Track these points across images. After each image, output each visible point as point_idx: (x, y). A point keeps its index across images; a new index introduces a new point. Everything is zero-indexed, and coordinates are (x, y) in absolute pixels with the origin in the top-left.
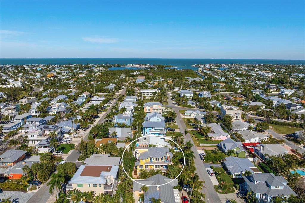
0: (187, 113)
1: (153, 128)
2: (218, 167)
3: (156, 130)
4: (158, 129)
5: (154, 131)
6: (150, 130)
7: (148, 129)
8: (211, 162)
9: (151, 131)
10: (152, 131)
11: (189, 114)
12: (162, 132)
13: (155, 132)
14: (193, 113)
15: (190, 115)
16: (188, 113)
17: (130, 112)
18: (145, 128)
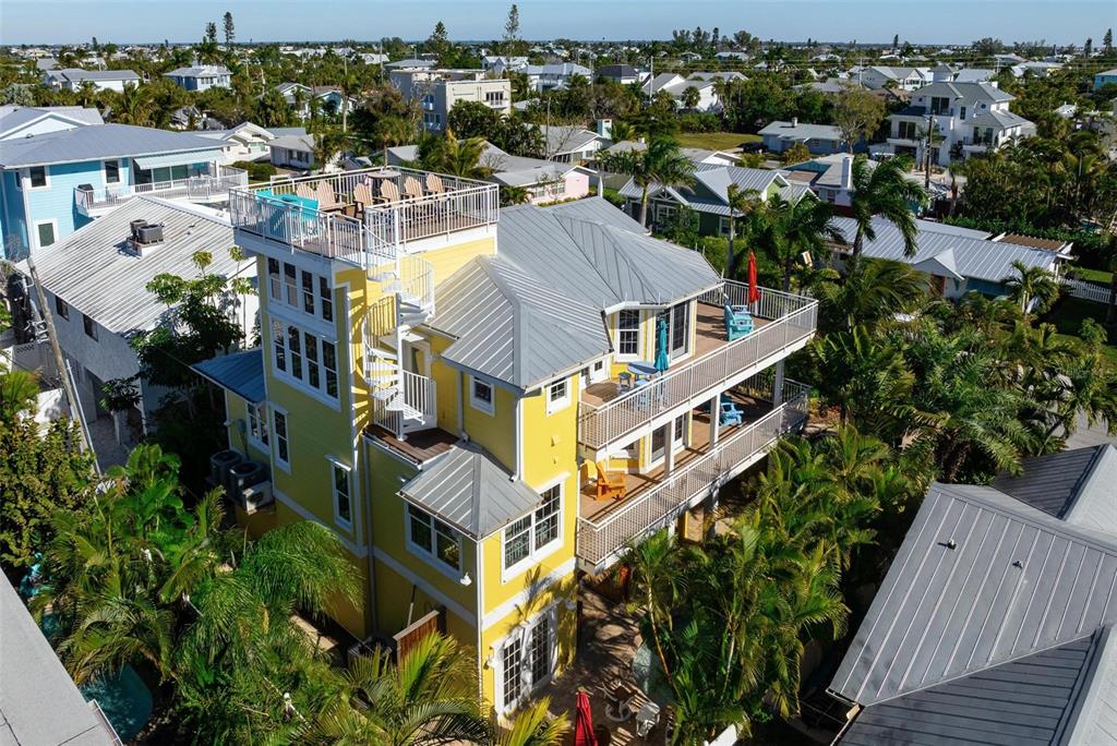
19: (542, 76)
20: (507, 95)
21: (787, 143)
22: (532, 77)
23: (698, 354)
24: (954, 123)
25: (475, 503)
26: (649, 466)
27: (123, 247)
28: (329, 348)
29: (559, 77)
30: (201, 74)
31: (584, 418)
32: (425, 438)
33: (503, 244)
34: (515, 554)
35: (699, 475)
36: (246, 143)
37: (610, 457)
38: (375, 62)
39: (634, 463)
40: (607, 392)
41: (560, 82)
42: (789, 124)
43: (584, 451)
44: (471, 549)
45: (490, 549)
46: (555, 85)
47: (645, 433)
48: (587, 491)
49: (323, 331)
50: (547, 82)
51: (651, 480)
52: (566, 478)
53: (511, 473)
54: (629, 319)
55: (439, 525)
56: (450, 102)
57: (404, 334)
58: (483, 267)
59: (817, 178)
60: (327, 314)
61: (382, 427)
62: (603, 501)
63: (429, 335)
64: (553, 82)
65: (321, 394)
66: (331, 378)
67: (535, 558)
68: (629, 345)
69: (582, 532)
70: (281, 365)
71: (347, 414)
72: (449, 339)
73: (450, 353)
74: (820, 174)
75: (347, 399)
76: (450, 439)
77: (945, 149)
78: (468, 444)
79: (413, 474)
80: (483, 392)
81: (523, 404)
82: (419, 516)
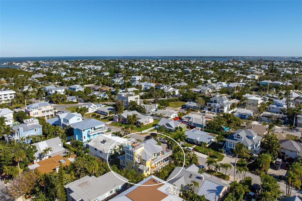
5: (95, 132)
18: (83, 131)
19: (145, 85)
20: (139, 98)
21: (189, 107)
22: (143, 86)
23: (161, 156)
24: (217, 105)
25: (144, 168)
26: (156, 166)
27: (101, 142)
28: (132, 157)
29: (148, 86)
30: (77, 88)
31: (151, 162)
32: (139, 164)
33: (145, 148)
34: (146, 172)
35: (160, 166)
36: (92, 108)
37: (153, 165)
38: (107, 75)
39: (155, 166)
40: (153, 160)
41: (148, 87)
42: (190, 102)
43: (151, 165)
44: (143, 171)
45: (144, 171)
46: (147, 88)
47: (156, 163)
48: (151, 168)
49: (132, 156)
50: (146, 87)
51: (156, 167)
52: (150, 167)
53: (146, 166)
54: (155, 154)
55: (141, 170)
56: (129, 101)
57: (138, 156)
58: (143, 150)
59: (189, 120)
60: (132, 155)
61: (136, 163)
62: (152, 169)
63: (140, 156)
64: (147, 87)
65: (131, 160)
66: (132, 159)
67: (147, 172)
68: (155, 156)
69: (151, 171)
70: (127, 158)
71: (134, 162)
72: (141, 157)
73: (141, 158)
74: (190, 119)
75: (134, 161)
76: (141, 164)
77: (216, 109)
78: (143, 164)
79: (139, 166)
80: (144, 161)
81: (147, 161)
82: (139, 169)
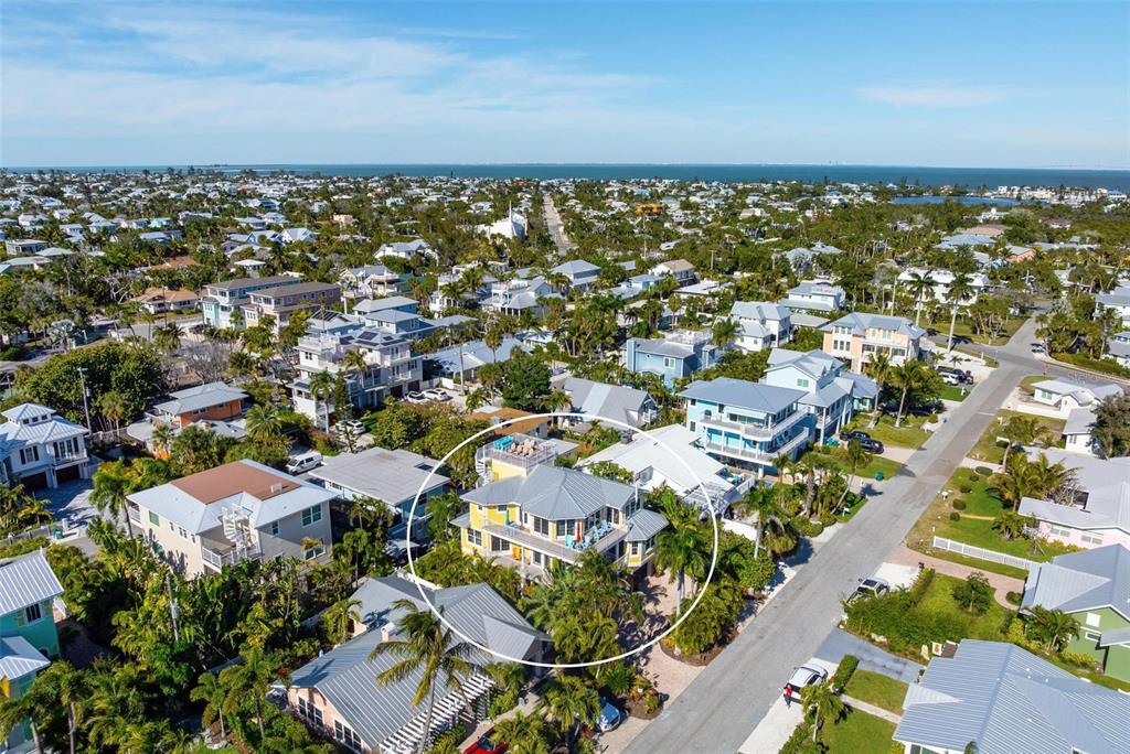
0: (1044, 391)
1: (721, 407)
2: (894, 677)
3: (733, 417)
4: (743, 419)
5: (726, 425)
6: (708, 413)
7: (700, 408)
8: (881, 639)
9: (713, 418)
10: (718, 422)
11: (1055, 398)
12: (756, 434)
13: (724, 429)
14: (1073, 395)
15: (1058, 405)
16: (1050, 392)
17: (756, 342)
18: (689, 402)
